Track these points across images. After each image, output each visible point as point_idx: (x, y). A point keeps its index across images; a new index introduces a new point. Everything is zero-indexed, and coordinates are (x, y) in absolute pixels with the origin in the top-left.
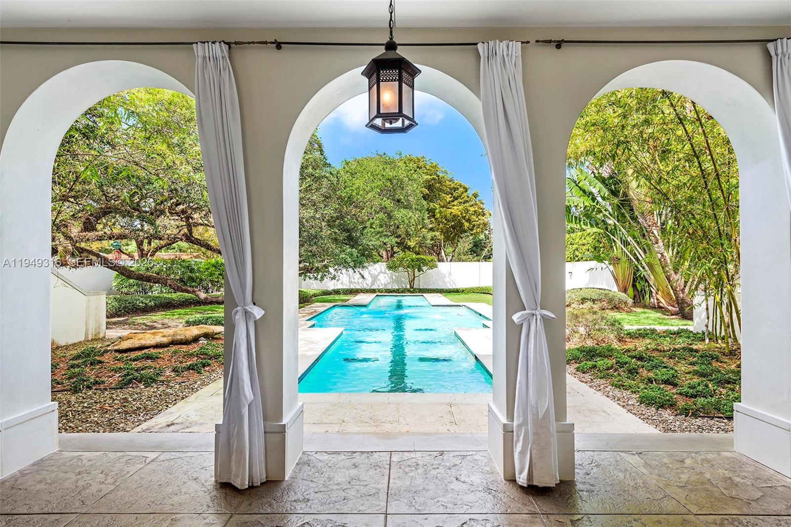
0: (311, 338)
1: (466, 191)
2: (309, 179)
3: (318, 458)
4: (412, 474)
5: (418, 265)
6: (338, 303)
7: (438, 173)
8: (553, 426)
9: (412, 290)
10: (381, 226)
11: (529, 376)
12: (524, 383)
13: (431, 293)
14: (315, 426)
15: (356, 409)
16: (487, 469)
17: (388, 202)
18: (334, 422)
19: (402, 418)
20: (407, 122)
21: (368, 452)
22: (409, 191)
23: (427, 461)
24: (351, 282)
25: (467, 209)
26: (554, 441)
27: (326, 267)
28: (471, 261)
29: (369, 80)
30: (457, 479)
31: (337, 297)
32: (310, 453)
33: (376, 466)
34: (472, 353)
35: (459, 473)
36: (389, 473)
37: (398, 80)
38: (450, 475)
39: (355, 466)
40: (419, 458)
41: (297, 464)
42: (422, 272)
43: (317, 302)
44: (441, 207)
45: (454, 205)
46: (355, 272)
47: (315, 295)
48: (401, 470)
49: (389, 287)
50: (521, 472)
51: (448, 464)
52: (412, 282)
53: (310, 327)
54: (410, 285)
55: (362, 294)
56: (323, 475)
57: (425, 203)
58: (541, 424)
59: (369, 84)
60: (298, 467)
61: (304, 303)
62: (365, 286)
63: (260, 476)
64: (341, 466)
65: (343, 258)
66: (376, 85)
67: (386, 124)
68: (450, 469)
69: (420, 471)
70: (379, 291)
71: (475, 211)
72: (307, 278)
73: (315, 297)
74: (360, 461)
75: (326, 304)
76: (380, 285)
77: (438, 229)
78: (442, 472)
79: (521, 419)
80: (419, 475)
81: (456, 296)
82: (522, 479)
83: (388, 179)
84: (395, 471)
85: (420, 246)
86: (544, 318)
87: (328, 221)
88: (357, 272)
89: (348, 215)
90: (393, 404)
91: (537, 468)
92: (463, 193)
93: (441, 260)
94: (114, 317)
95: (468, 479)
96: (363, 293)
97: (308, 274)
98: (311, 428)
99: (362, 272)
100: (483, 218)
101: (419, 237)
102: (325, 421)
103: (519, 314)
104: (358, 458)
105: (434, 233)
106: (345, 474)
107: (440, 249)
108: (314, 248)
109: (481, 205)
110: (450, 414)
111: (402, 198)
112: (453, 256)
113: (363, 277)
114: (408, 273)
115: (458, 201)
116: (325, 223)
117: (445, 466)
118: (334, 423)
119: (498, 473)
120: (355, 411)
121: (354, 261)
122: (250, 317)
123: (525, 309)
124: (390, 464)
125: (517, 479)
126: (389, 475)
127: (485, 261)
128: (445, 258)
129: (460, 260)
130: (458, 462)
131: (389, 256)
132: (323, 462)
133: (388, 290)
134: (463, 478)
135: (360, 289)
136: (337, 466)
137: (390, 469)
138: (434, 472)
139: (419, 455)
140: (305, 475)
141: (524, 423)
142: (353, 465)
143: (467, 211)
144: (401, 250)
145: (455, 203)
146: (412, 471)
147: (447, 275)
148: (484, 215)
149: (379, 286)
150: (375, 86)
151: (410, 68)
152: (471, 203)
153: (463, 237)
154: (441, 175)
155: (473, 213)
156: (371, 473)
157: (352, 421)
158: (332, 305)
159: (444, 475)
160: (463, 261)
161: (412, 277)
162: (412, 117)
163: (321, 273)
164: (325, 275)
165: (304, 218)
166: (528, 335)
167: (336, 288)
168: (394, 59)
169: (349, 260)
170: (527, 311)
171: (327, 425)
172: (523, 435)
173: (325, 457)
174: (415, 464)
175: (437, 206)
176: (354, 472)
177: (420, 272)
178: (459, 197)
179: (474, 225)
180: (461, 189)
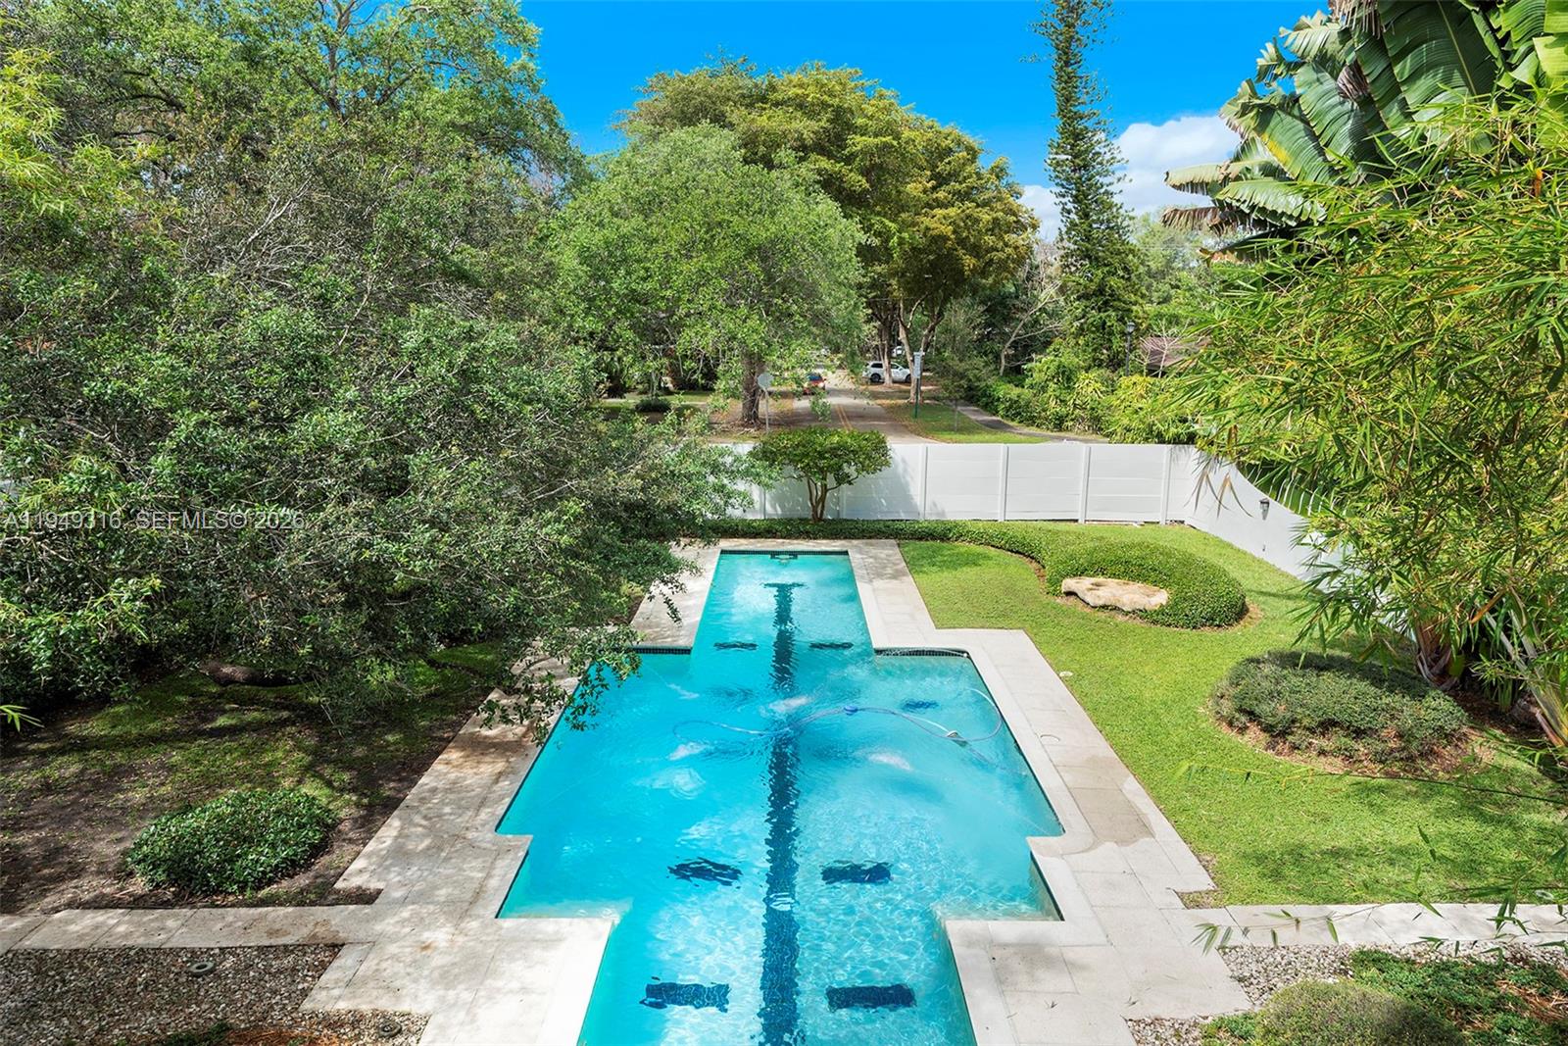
5: (835, 467)
9: (817, 527)
13: (870, 541)
42: (846, 485)
52: (817, 504)
54: (814, 514)
71: (995, 221)
92: (964, 164)
100: (1018, 240)
109: (1014, 202)
115: (947, 188)
145: (941, 194)
152: (988, 195)
155: (990, 226)
161: (819, 492)
175: (892, 225)
177: (839, 482)
178: (953, 175)
179: (990, 263)
180: (961, 154)
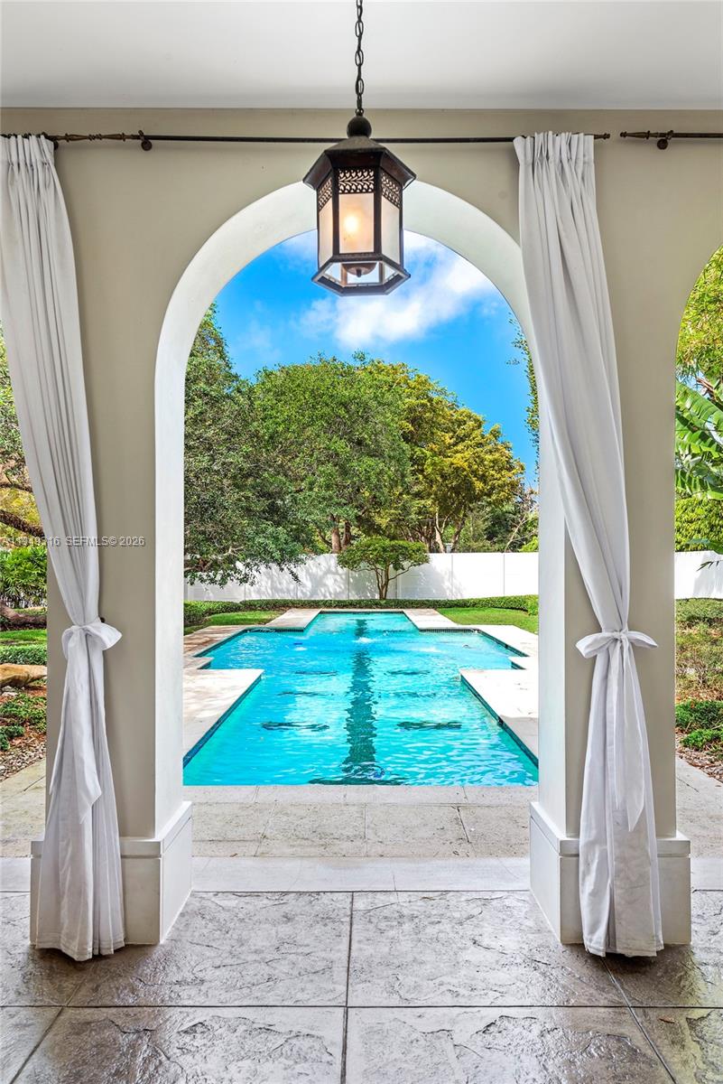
0: (204, 687)
1: (479, 426)
2: (200, 401)
3: (218, 902)
4: (391, 933)
5: (393, 558)
6: (251, 626)
7: (430, 394)
8: (653, 844)
9: (383, 602)
10: (328, 487)
11: (608, 753)
12: (599, 764)
13: (417, 608)
14: (214, 846)
15: (287, 813)
16: (530, 923)
17: (342, 443)
18: (247, 838)
19: (370, 831)
20: (389, 272)
21: (310, 893)
22: (380, 425)
23: (419, 909)
24: (274, 588)
25: (480, 457)
26: (654, 872)
27: (231, 560)
28: (488, 550)
29: (318, 191)
30: (474, 943)
31: (249, 615)
32: (204, 895)
33: (326, 919)
34: (493, 714)
35: (477, 931)
36: (351, 932)
37: (373, 191)
38: (461, 934)
39: (288, 918)
40: (404, 904)
41: (182, 915)
42: (400, 571)
43: (213, 624)
44: (435, 454)
45: (457, 452)
46: (282, 570)
47: (210, 612)
48: (371, 927)
49: (344, 598)
50: (593, 931)
51: (457, 915)
52: (383, 588)
53: (201, 668)
54: (381, 594)
55: (293, 609)
56: (228, 935)
57: (405, 446)
58: (631, 840)
59: (318, 200)
60: (183, 920)
61: (190, 626)
62: (300, 596)
63: (113, 936)
64: (261, 918)
65: (260, 544)
66: (331, 199)
67: (349, 275)
68: (461, 924)
69: (407, 927)
70: (324, 604)
71: (495, 462)
72: (197, 581)
73: (211, 614)
74: (296, 908)
75: (230, 627)
76: (328, 594)
77: (429, 495)
78: (448, 930)
79: (594, 832)
80: (405, 936)
81: (464, 614)
82: (596, 943)
83: (341, 404)
84: (359, 927)
85: (398, 525)
86: (637, 648)
87: (234, 477)
88: (285, 569)
89: (270, 466)
90: (354, 805)
91: (624, 923)
92: (473, 430)
93: (435, 550)
95: (494, 943)
96: (297, 607)
97: (199, 573)
98: (205, 850)
99: (294, 570)
100: (510, 474)
101: (396, 508)
102: (230, 835)
103: (589, 640)
104: (292, 905)
105: (423, 502)
106: (269, 934)
107: (434, 530)
108: (210, 528)
109: (507, 452)
110: (458, 824)
111: (366, 436)
112: (456, 542)
113: (296, 578)
114: (377, 573)
115: (464, 444)
116: (230, 482)
117: (451, 919)
118: (247, 841)
119: (549, 931)
120: (285, 819)
121: (281, 550)
122: (95, 644)
123: (600, 630)
124: (352, 914)
125: (586, 943)
126: (350, 936)
127: (513, 551)
128: (442, 547)
129: (468, 550)
130: (476, 912)
131: (342, 541)
132: (229, 911)
133: (341, 602)
134: (485, 941)
135: (291, 601)
136: (255, 919)
137: (351, 924)
138: (431, 930)
139: (403, 897)
140: (197, 934)
141: (599, 840)
142: (284, 917)
143: (480, 460)
144: (364, 532)
145: (460, 447)
146: (392, 927)
147: (447, 577)
148: (511, 468)
149: (325, 596)
150: (330, 202)
151: (395, 169)
152: (489, 447)
153: (474, 509)
154: (435, 397)
155: (492, 464)
156: (316, 932)
157: (280, 837)
158: (240, 628)
159: (451, 935)
160: (473, 551)
161: (384, 580)
162: (399, 263)
163: (221, 572)
164: (229, 575)
165: (191, 471)
166: (606, 678)
167: (247, 599)
168: (365, 149)
169: (272, 547)
170: (605, 634)
171: (235, 843)
172: (596, 861)
173: (232, 902)
174: (396, 915)
175: (428, 452)
176: (285, 930)
177: (396, 569)
178: (467, 436)
179: (493, 488)
180: (471, 423)
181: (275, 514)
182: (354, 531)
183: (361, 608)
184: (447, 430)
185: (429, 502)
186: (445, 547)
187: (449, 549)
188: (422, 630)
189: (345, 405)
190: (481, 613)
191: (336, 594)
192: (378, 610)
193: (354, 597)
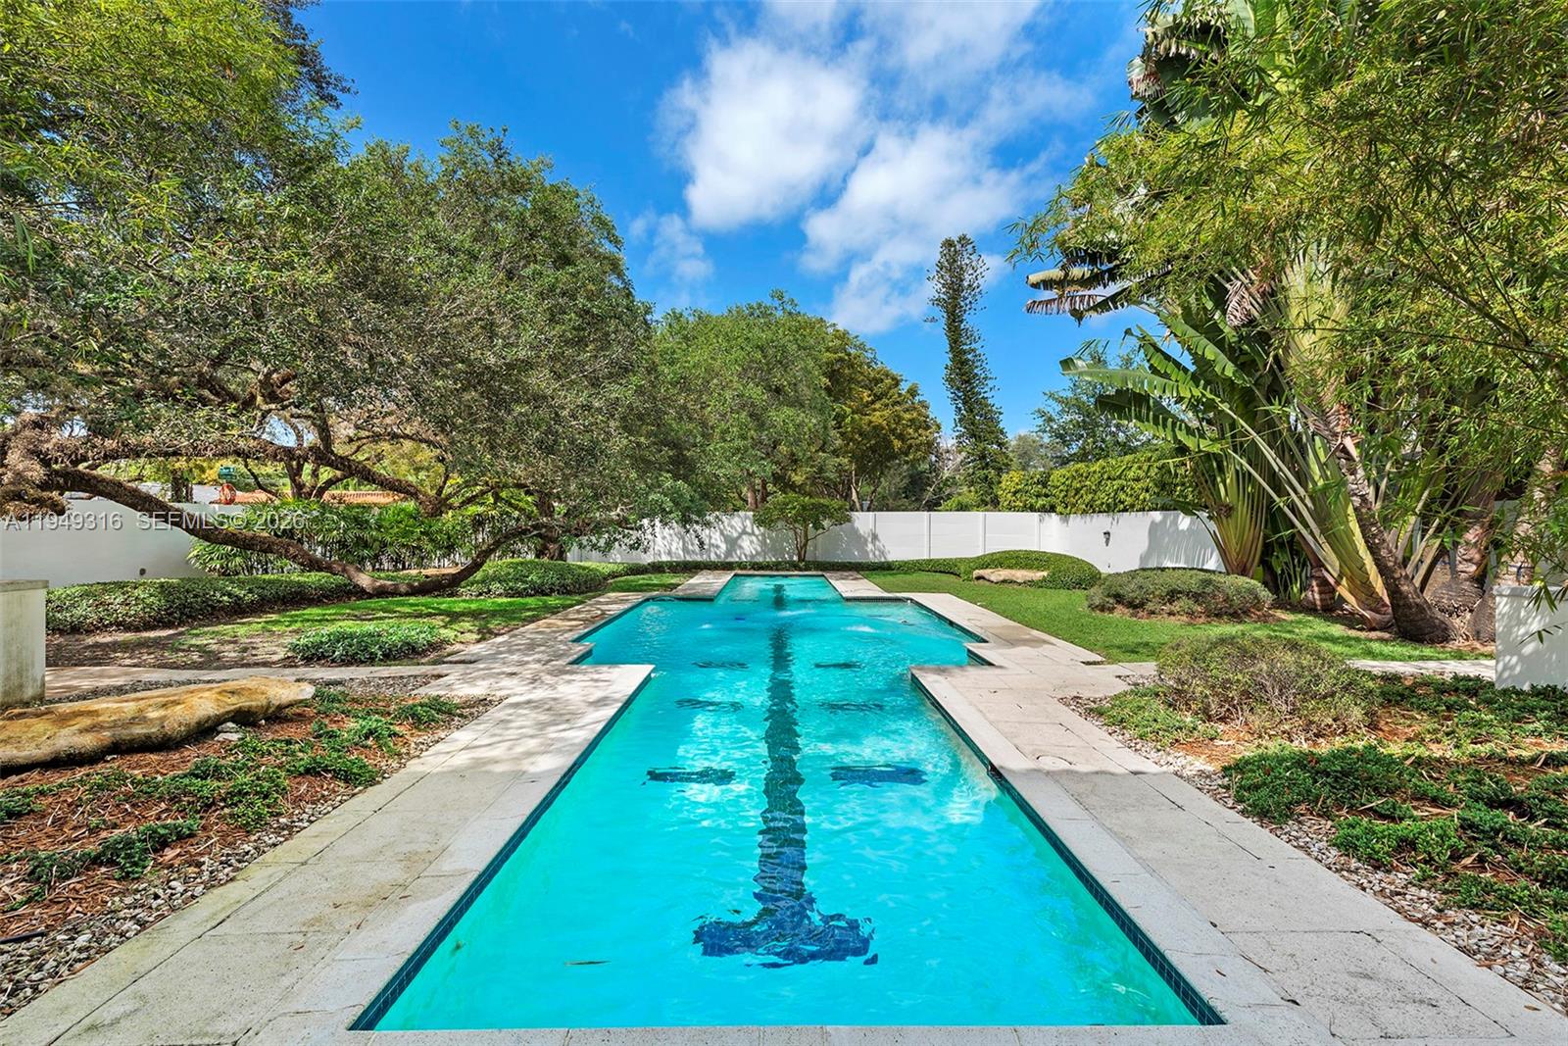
1: (897, 385)
5: (812, 516)
6: (656, 593)
7: (849, 350)
9: (801, 564)
13: (838, 571)
17: (758, 391)
24: (686, 550)
25: (898, 416)
28: (907, 509)
31: (655, 579)
42: (821, 531)
43: (613, 589)
44: (854, 411)
45: (875, 410)
47: (614, 575)
49: (760, 559)
52: (801, 550)
53: (573, 661)
54: (799, 555)
55: (705, 572)
57: (828, 397)
62: (714, 558)
65: (655, 501)
70: (739, 566)
71: (912, 421)
73: (612, 578)
75: (631, 595)
76: (743, 556)
77: (846, 452)
81: (890, 579)
85: (813, 484)
87: (623, 418)
92: (890, 388)
93: (854, 508)
94: (153, 628)
96: (708, 570)
99: (701, 533)
100: (926, 433)
101: (812, 466)
105: (838, 460)
107: (849, 488)
109: (923, 410)
111: (785, 384)
112: (872, 501)
114: (796, 533)
115: (881, 402)
128: (858, 505)
129: (886, 508)
131: (759, 500)
133: (757, 564)
135: (702, 563)
143: (898, 419)
144: (780, 489)
145: (877, 405)
147: (869, 538)
148: (928, 427)
149: (740, 558)
152: (907, 406)
153: (891, 467)
154: (854, 353)
155: (910, 423)
158: (642, 596)
160: (892, 510)
161: (803, 540)
163: (606, 536)
164: (616, 540)
167: (656, 561)
169: (670, 505)
175: (847, 410)
177: (817, 529)
178: (884, 395)
179: (910, 446)
180: (888, 381)
181: (681, 466)
182: (770, 487)
183: (777, 570)
184: (865, 387)
185: (846, 460)
186: (861, 505)
187: (865, 508)
188: (848, 600)
189: (762, 349)
190: (908, 578)
191: (752, 556)
192: (796, 573)
193: (771, 559)
